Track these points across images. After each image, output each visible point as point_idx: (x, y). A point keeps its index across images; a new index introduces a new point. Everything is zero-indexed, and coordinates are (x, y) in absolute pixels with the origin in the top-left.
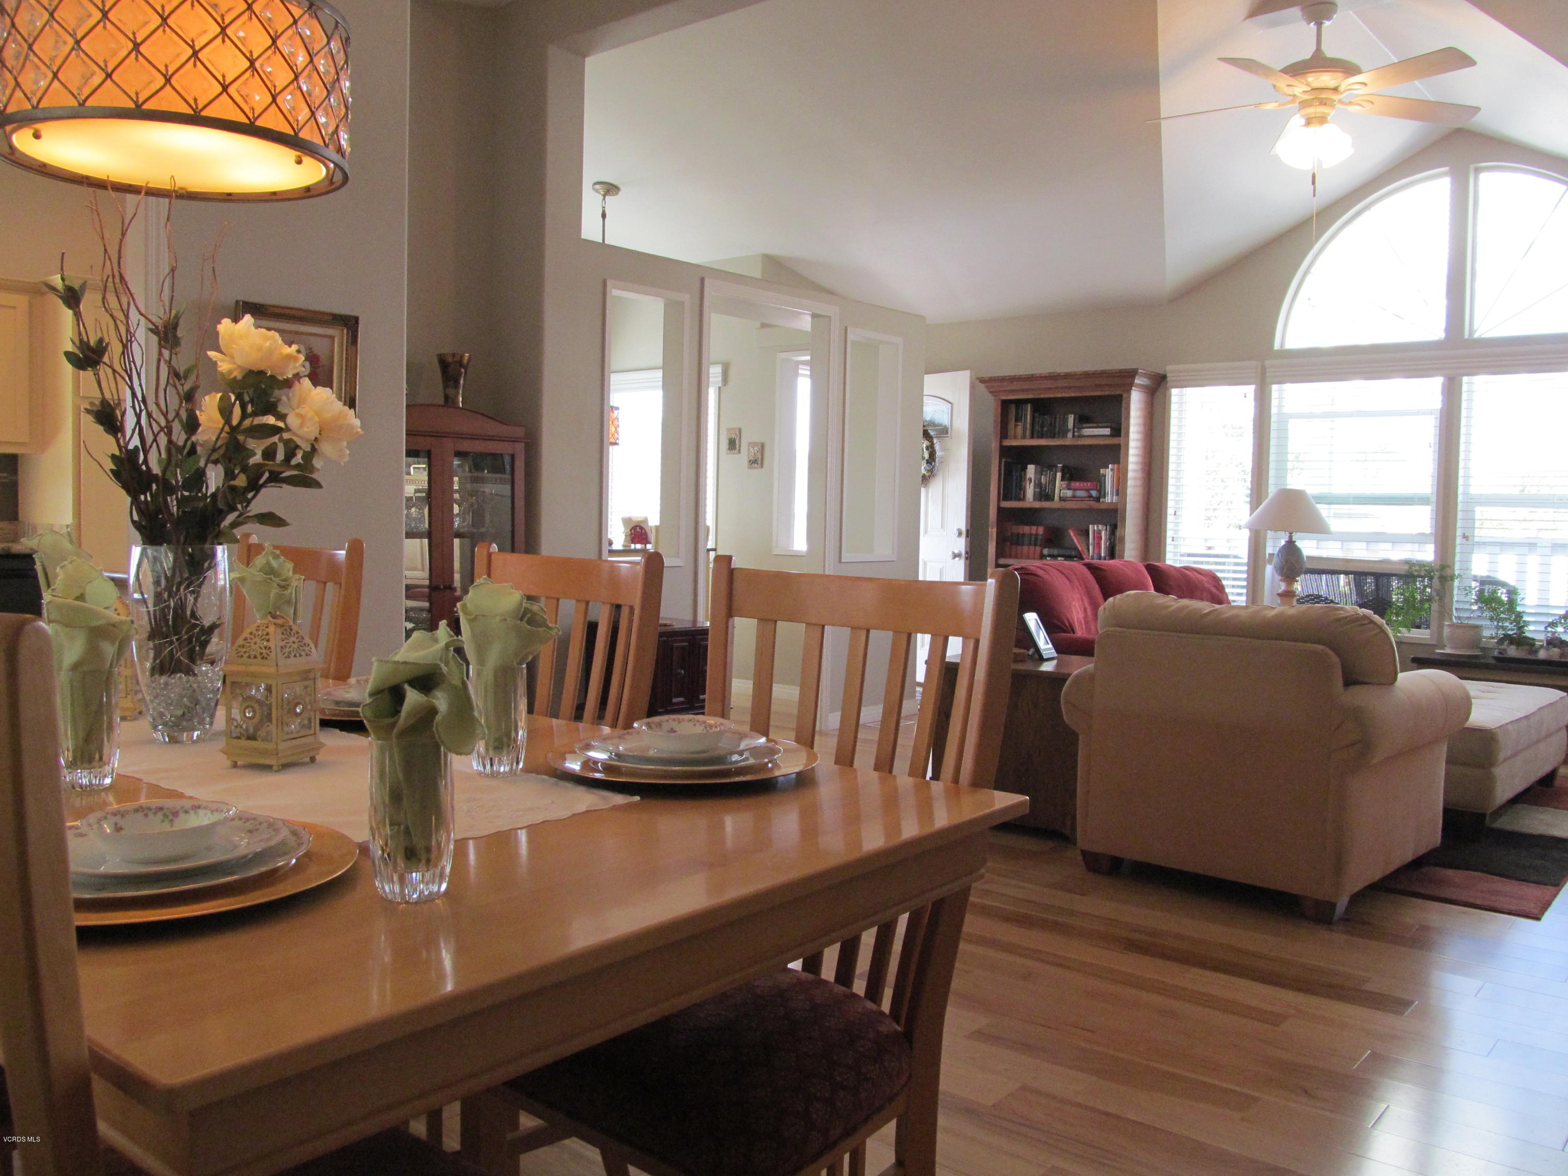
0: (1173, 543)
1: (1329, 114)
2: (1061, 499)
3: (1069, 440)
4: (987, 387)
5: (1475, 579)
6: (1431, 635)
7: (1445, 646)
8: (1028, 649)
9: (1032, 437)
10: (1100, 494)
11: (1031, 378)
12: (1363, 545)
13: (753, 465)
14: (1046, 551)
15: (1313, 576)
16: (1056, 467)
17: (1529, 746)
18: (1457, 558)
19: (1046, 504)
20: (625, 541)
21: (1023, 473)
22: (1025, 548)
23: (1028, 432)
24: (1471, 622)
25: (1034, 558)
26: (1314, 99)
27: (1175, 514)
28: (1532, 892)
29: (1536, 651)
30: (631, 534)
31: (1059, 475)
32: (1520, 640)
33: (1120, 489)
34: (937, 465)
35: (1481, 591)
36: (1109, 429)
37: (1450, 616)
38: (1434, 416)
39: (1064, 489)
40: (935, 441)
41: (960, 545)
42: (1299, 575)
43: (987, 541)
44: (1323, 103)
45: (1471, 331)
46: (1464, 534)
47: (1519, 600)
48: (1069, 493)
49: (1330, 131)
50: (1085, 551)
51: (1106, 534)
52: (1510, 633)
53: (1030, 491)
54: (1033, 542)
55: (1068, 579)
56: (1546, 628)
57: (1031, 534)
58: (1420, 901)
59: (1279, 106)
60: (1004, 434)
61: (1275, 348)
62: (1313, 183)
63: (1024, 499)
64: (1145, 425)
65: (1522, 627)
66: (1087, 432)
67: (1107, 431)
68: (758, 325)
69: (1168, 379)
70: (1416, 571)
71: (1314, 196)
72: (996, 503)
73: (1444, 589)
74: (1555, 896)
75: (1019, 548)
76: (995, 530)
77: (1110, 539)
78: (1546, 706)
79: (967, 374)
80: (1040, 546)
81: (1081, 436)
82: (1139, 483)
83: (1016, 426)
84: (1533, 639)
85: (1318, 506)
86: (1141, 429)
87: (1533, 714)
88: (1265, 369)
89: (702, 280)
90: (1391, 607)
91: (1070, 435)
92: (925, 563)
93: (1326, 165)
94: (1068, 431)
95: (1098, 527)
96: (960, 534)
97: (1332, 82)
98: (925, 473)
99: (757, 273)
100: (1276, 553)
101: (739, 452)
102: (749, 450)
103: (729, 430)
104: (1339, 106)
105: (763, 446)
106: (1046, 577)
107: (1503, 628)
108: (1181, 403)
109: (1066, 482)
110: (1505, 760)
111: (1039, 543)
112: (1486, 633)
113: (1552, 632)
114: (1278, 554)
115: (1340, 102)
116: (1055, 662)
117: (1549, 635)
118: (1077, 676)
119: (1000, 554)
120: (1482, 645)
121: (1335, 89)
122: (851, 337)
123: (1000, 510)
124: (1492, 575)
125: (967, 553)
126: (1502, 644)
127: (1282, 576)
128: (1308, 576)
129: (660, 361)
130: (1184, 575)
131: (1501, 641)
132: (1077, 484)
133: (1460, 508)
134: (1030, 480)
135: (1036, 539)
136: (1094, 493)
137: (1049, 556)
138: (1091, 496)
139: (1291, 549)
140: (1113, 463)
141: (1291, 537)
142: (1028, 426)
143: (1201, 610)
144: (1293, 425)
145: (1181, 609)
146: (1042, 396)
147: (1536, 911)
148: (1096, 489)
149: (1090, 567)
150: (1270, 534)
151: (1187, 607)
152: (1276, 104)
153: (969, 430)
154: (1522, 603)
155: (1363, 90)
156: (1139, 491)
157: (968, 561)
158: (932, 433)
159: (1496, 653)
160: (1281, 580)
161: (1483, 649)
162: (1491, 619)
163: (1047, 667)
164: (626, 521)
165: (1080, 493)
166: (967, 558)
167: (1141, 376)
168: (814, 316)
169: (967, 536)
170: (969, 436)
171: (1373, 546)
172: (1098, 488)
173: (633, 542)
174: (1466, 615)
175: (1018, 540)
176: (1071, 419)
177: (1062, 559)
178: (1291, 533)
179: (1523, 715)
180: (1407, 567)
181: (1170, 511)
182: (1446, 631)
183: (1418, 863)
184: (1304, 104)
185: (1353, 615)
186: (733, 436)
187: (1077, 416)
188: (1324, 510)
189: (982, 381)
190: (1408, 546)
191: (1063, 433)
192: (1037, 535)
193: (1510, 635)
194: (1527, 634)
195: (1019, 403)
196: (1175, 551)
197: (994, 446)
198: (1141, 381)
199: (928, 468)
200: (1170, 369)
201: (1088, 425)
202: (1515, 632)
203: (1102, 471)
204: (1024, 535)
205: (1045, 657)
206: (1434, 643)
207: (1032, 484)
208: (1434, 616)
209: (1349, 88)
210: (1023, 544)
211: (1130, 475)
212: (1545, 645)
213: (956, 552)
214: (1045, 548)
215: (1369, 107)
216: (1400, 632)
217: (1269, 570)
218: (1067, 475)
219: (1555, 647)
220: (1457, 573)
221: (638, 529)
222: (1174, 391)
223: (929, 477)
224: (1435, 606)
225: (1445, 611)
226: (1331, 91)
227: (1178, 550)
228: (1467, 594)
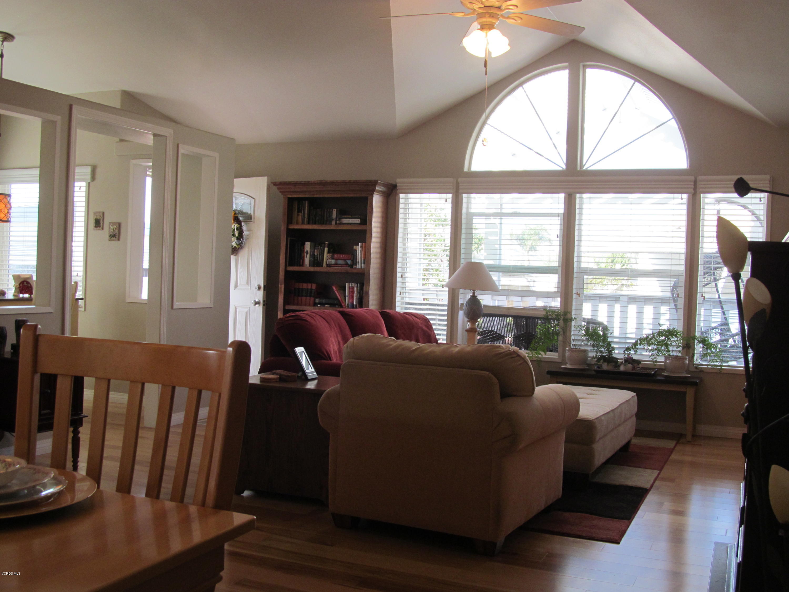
0: (401, 296)
1: (495, 23)
2: (328, 265)
3: (333, 226)
4: (278, 189)
5: (584, 320)
6: (559, 356)
7: (567, 363)
8: (298, 373)
9: (309, 223)
10: (353, 263)
11: (308, 184)
12: (519, 298)
13: (113, 238)
14: (317, 301)
15: (488, 318)
16: (325, 243)
17: (612, 430)
18: (574, 307)
19: (318, 269)
20: (15, 292)
21: (302, 247)
22: (304, 298)
23: (306, 220)
24: (582, 348)
25: (309, 305)
26: (485, 13)
27: (402, 277)
28: (615, 524)
29: (619, 366)
30: (20, 287)
31: (326, 249)
32: (610, 360)
33: (366, 261)
34: (244, 240)
35: (587, 329)
36: (359, 220)
37: (570, 343)
38: (559, 218)
39: (329, 259)
40: (243, 224)
41: (260, 296)
42: (479, 317)
43: (278, 293)
44: (492, 16)
45: (582, 166)
46: (577, 292)
47: (609, 334)
48: (333, 262)
49: (495, 34)
50: (344, 301)
51: (357, 289)
52: (604, 354)
53: (307, 260)
54: (308, 295)
55: (327, 322)
56: (624, 351)
57: (308, 289)
58: (547, 536)
59: (465, 15)
60: (290, 220)
61: (465, 171)
62: (485, 66)
63: (303, 265)
64: (383, 217)
65: (611, 351)
66: (345, 221)
67: (358, 221)
68: (118, 140)
69: (398, 188)
70: (550, 315)
71: (486, 75)
72: (284, 267)
73: (566, 327)
74: (628, 527)
75: (300, 298)
76: (283, 286)
77: (360, 293)
78: (624, 403)
79: (266, 178)
80: (314, 297)
81: (341, 224)
82: (378, 256)
83: (298, 215)
84: (617, 359)
85: (491, 273)
86: (380, 220)
87: (617, 408)
88: (459, 184)
89: (71, 107)
90: (534, 338)
91: (334, 223)
92: (236, 309)
93: (494, 55)
94: (332, 220)
95: (352, 284)
96: (259, 288)
97: (497, 3)
98: (236, 246)
99: (116, 103)
100: (465, 303)
101: (103, 229)
102: (110, 228)
103: (95, 213)
104: (501, 18)
105: (119, 225)
106: (313, 322)
107: (601, 352)
108: (406, 204)
109: (331, 254)
110: (600, 439)
111: (313, 295)
112: (591, 355)
113: (628, 354)
114: (466, 304)
115: (502, 16)
116: (316, 382)
117: (626, 356)
118: (328, 393)
119: (286, 302)
120: (588, 363)
121: (499, 8)
122: (181, 151)
123: (287, 273)
124: (594, 318)
125: (264, 301)
126: (599, 362)
127: (468, 318)
128: (485, 318)
129: (38, 164)
130: (406, 319)
131: (599, 359)
132: (338, 256)
133: (575, 275)
134: (307, 252)
135: (311, 292)
136: (349, 262)
137: (319, 304)
138: (347, 264)
139: (474, 301)
140: (362, 242)
141: (474, 293)
142: (306, 216)
143: (411, 348)
144: (476, 220)
145: (398, 347)
146: (315, 196)
147: (617, 538)
148: (351, 259)
149: (343, 314)
150: (461, 291)
151: (401, 345)
152: (463, 14)
153: (266, 217)
154: (611, 335)
155: (516, 10)
156: (378, 261)
157: (265, 307)
158: (241, 219)
159: (596, 368)
160: (468, 321)
161: (589, 365)
162: (593, 346)
163: (311, 385)
164: (16, 278)
165: (340, 262)
166: (264, 305)
167: (380, 185)
168: (155, 135)
169: (264, 290)
170: (266, 221)
171: (526, 299)
172: (352, 259)
173: (21, 292)
174: (579, 343)
175: (299, 293)
176: (334, 212)
177: (328, 306)
178: (474, 291)
179: (611, 409)
180: (544, 313)
181: (399, 275)
182: (567, 354)
183: (548, 510)
184: (480, 16)
185: (507, 351)
186: (98, 218)
187: (338, 210)
188: (494, 276)
189: (275, 184)
190: (546, 299)
191: (329, 221)
192: (311, 289)
193: (604, 356)
194: (614, 355)
195: (300, 200)
196: (402, 301)
197: (283, 228)
198: (381, 188)
199: (237, 243)
200: (399, 181)
201: (346, 216)
202: (607, 354)
203: (355, 247)
204: (303, 289)
205: (309, 378)
206: (560, 361)
207: (308, 255)
208: (560, 344)
209: (507, 7)
210: (302, 296)
211: (373, 250)
212: (624, 362)
213: (257, 300)
214: (317, 298)
215: (520, 21)
216: (540, 354)
217: (461, 314)
218: (332, 250)
219: (629, 363)
220: (573, 317)
221: (25, 284)
222: (402, 196)
223: (239, 248)
224: (561, 338)
225: (567, 340)
226: (497, 9)
227: (404, 301)
228: (579, 331)
